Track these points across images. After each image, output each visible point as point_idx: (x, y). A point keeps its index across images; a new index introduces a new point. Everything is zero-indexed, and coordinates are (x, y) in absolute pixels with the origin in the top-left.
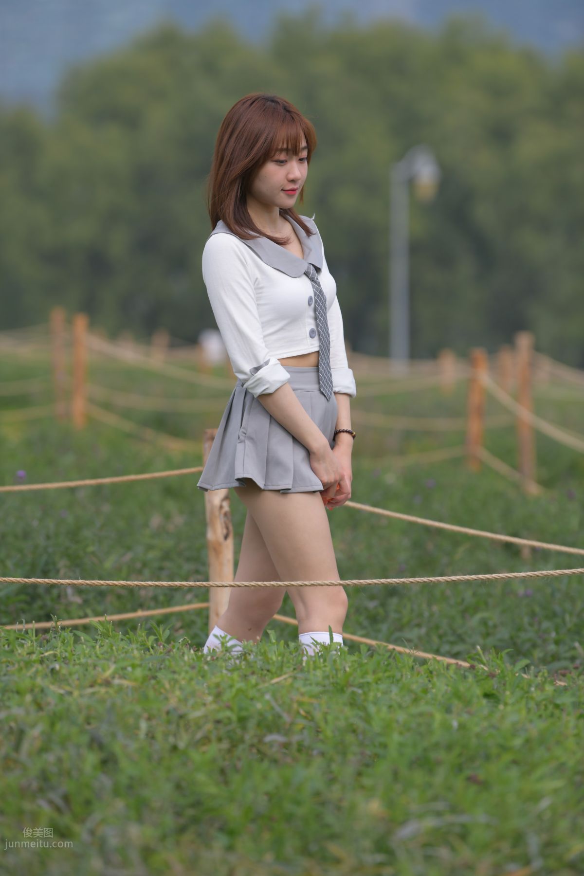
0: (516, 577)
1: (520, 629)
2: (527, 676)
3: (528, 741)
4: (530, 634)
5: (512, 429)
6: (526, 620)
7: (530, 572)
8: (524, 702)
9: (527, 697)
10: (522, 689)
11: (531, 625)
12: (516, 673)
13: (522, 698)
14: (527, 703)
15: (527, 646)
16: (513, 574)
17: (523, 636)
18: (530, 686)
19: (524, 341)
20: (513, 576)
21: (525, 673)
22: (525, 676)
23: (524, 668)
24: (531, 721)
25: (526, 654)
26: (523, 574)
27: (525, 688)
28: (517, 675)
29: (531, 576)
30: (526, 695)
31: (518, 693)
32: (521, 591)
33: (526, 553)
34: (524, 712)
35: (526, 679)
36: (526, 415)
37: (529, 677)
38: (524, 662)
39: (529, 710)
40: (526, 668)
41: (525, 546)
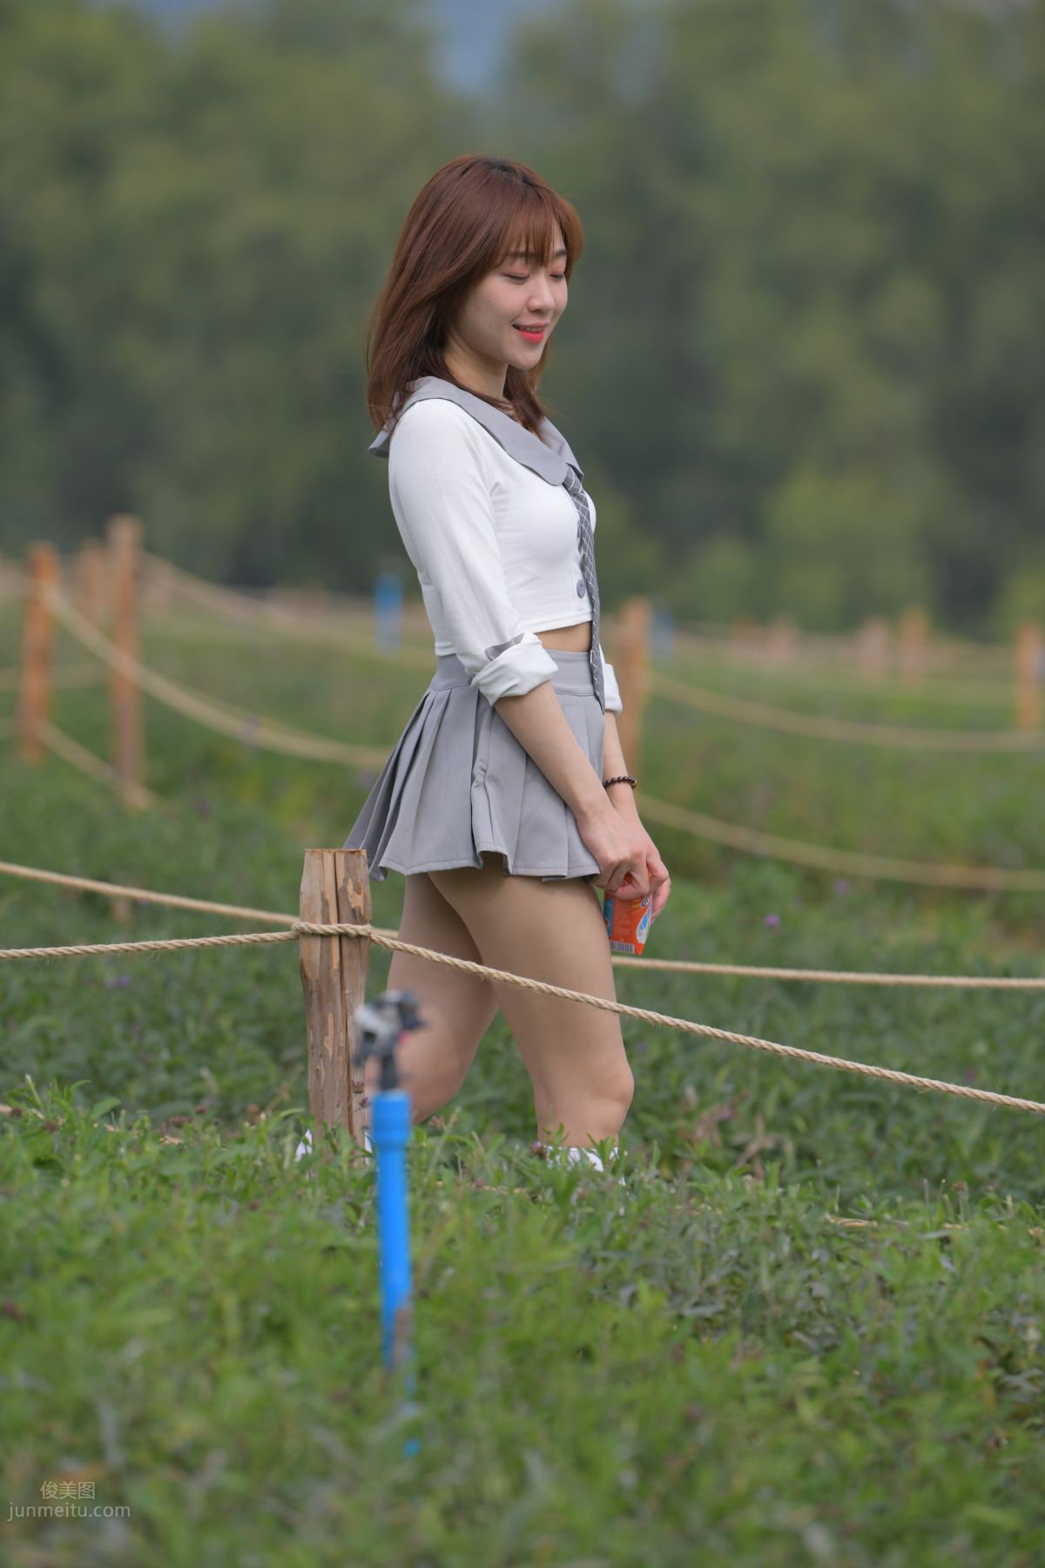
0: (100, 952)
1: (106, 1045)
2: (115, 1128)
3: (108, 1242)
4: (123, 1054)
5: (102, 690)
6: (117, 1029)
7: (125, 942)
8: (106, 1173)
9: (112, 1165)
10: (104, 1150)
11: (126, 1038)
12: (95, 1122)
13: (102, 1166)
14: (111, 1175)
15: (118, 1075)
16: (95, 947)
17: (112, 1057)
18: (118, 1144)
19: (125, 533)
20: (96, 950)
21: (111, 1123)
22: (111, 1129)
23: (107, 1115)
24: (117, 1207)
25: (113, 1091)
26: (112, 947)
27: (110, 1149)
28: (95, 1125)
29: (127, 951)
30: (111, 1161)
31: (97, 1157)
32: (110, 977)
33: (122, 912)
34: (105, 1192)
35: (111, 1132)
36: (126, 665)
37: (118, 1130)
38: (110, 1102)
39: (114, 1188)
40: (112, 1114)
41: (117, 897)
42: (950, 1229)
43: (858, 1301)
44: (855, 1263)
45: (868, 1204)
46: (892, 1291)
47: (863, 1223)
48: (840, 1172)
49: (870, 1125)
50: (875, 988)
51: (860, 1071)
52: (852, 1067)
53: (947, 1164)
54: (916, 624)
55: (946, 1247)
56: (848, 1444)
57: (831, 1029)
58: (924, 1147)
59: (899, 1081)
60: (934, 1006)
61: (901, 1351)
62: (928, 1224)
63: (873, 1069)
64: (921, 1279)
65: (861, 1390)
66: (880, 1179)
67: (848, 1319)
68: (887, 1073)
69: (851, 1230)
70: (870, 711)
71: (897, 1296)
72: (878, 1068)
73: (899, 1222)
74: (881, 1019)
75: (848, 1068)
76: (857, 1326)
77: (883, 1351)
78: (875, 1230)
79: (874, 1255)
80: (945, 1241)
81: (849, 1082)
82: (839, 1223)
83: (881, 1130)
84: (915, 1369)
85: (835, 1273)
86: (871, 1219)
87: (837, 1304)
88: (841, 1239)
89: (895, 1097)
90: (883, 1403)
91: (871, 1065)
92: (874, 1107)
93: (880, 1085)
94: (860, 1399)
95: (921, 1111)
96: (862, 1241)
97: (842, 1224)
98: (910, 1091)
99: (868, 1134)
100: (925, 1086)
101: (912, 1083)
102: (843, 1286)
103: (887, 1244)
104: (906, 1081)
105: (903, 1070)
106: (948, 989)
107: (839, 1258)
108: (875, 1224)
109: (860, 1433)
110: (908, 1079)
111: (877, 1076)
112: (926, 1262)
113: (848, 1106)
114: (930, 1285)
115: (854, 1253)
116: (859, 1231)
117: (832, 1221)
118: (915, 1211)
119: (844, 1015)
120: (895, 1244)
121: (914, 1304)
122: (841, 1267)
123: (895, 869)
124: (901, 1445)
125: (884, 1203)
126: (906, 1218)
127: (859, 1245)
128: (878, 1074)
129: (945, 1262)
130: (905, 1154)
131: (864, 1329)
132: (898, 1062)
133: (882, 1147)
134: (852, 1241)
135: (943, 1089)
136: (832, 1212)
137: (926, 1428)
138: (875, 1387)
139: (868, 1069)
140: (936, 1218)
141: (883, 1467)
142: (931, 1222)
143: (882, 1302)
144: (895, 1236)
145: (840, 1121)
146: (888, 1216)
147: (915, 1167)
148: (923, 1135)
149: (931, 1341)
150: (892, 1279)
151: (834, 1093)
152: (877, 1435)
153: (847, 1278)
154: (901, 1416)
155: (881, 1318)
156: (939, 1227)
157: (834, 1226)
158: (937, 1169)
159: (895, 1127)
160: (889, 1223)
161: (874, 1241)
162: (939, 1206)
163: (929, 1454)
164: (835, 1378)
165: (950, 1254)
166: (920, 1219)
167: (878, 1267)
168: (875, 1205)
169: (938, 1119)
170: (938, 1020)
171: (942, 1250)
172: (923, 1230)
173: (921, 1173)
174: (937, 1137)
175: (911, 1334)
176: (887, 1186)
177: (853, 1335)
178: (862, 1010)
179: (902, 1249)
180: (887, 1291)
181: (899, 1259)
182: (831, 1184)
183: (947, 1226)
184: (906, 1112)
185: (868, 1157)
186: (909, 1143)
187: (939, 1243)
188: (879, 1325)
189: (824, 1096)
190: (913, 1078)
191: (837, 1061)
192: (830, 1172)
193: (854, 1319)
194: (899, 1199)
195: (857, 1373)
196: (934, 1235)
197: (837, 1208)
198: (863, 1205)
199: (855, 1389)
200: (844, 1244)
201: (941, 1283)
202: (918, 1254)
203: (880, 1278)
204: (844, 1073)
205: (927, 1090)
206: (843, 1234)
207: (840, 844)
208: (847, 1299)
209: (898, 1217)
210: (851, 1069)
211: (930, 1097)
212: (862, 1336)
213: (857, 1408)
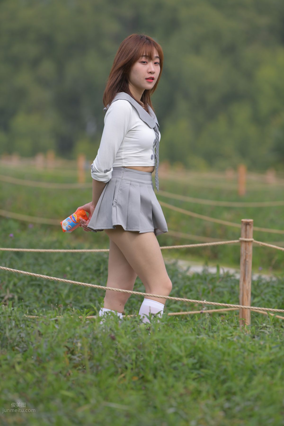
42: (58, 317)
43: (32, 337)
44: (32, 327)
45: (36, 311)
46: (42, 335)
47: (34, 317)
48: (30, 303)
49: (38, 290)
50: (40, 253)
51: (34, 276)
52: (32, 274)
53: (59, 300)
54: (51, 155)
55: (57, 322)
56: (29, 376)
57: (28, 265)
58: (53, 296)
59: (45, 278)
60: (55, 258)
61: (43, 350)
62: (52, 316)
63: (38, 275)
64: (49, 331)
65: (33, 362)
66: (40, 305)
67: (30, 343)
68: (42, 276)
69: (31, 319)
70: (39, 178)
71: (43, 336)
72: (39, 275)
73: (44, 316)
74: (42, 261)
75: (31, 275)
76: (32, 344)
77: (39, 351)
78: (38, 318)
79: (37, 325)
80: (56, 320)
81: (32, 279)
82: (28, 317)
83: (41, 291)
84: (47, 354)
85: (27, 330)
86: (37, 315)
87: (27, 339)
88: (29, 321)
89: (45, 283)
90: (39, 365)
91: (37, 274)
92: (39, 285)
93: (40, 279)
94: (33, 364)
95: (52, 286)
96: (34, 321)
97: (29, 317)
98: (48, 280)
99: (38, 293)
100: (52, 279)
101: (48, 278)
102: (29, 334)
103: (41, 322)
104: (47, 278)
105: (47, 275)
106: (59, 253)
107: (28, 326)
108: (38, 317)
109: (32, 373)
110: (47, 277)
111: (39, 277)
112: (51, 327)
113: (32, 285)
114: (52, 332)
115: (32, 325)
116: (33, 319)
117: (26, 316)
118: (49, 313)
119: (31, 261)
120: (43, 322)
121: (48, 337)
122: (28, 329)
123: (46, 221)
124: (43, 376)
125: (41, 311)
126: (46, 315)
127: (33, 323)
128: (39, 276)
129: (56, 326)
130: (47, 298)
131: (34, 345)
132: (46, 273)
133: (41, 296)
134: (31, 322)
135: (57, 280)
136: (26, 314)
137: (50, 371)
138: (36, 361)
139: (36, 275)
140: (55, 314)
141: (38, 382)
142: (53, 316)
143: (39, 338)
144: (43, 320)
145: (30, 289)
146: (41, 314)
147: (50, 301)
148: (52, 293)
149: (51, 347)
150: (42, 331)
151: (29, 282)
152: (37, 374)
153: (30, 332)
154: (44, 368)
155: (39, 342)
156: (55, 317)
157: (27, 318)
158: (56, 301)
159: (45, 290)
160: (42, 316)
161: (38, 321)
162: (55, 311)
163: (51, 378)
164: (26, 359)
165: (58, 324)
166: (50, 315)
167: (39, 328)
168: (38, 311)
169: (56, 288)
170: (56, 261)
171: (56, 322)
172: (51, 318)
173: (52, 303)
174: (56, 293)
175: (47, 346)
176: (43, 306)
177: (31, 347)
178: (36, 259)
179: (45, 323)
180: (40, 334)
181: (44, 326)
182: (27, 306)
183: (58, 316)
184: (47, 286)
185: (38, 299)
186: (49, 295)
187: (55, 321)
188: (38, 344)
189: (26, 283)
190: (49, 277)
191: (28, 273)
192: (27, 303)
193: (32, 343)
194: (44, 310)
195: (32, 357)
196: (53, 319)
197: (28, 312)
198: (35, 312)
199: (31, 361)
200: (30, 323)
201: (55, 332)
202: (49, 324)
203: (39, 331)
204: (31, 276)
205: (52, 280)
206: (29, 320)
207: (31, 214)
208: (30, 337)
209: (44, 315)
210: (32, 275)
211: (54, 282)
212: (34, 347)
213: (31, 366)
